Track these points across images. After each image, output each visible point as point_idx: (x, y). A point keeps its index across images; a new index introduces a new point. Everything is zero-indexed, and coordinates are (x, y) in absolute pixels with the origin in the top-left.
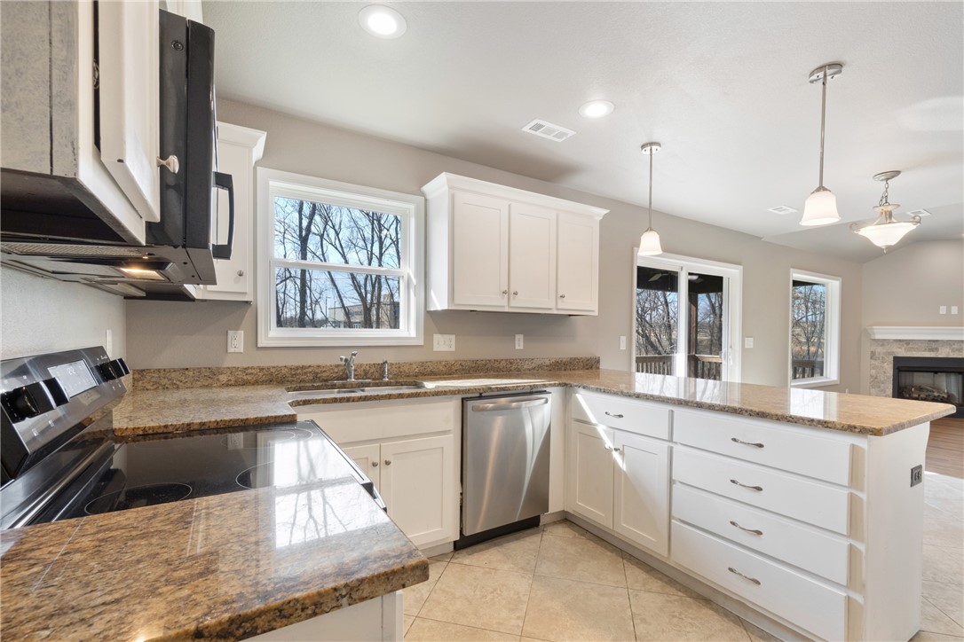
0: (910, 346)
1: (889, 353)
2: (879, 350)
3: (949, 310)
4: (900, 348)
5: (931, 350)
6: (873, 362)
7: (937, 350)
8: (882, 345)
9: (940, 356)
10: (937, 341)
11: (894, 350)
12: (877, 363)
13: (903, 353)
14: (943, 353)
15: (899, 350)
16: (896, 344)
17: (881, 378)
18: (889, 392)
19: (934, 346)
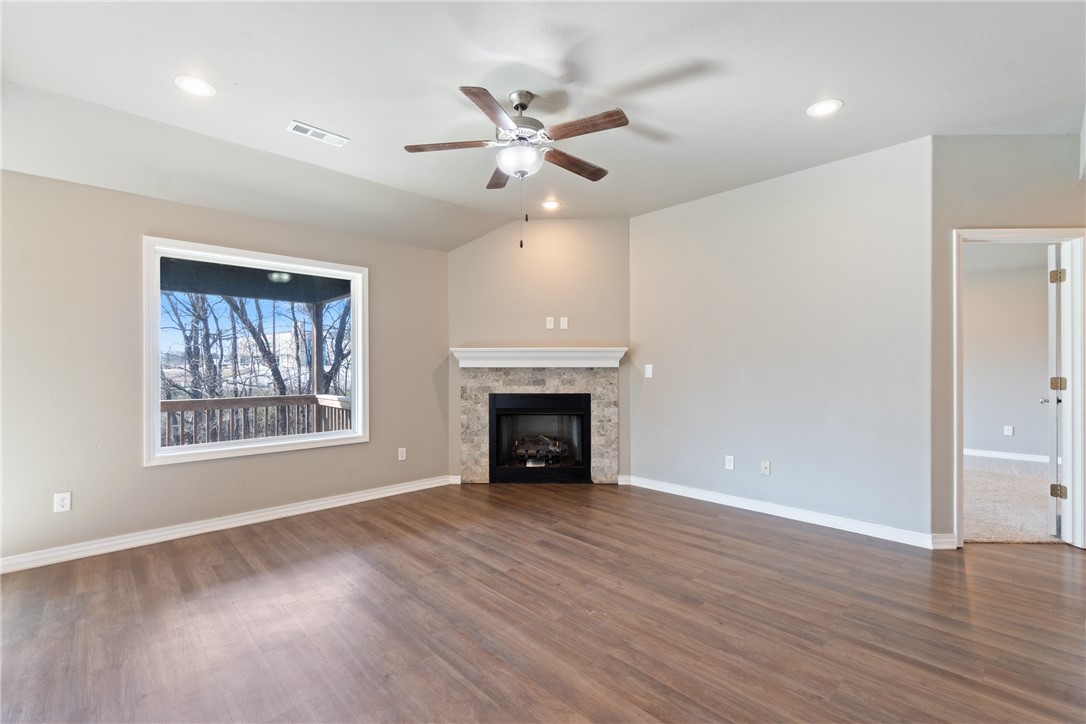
0: (510, 377)
1: (483, 389)
2: (471, 384)
3: (557, 323)
4: (497, 381)
5: (537, 383)
6: (464, 403)
7: (542, 382)
8: (475, 377)
9: (548, 392)
10: (543, 369)
11: (490, 384)
12: (467, 404)
13: (501, 388)
14: (552, 387)
15: (496, 384)
16: (492, 376)
17: (475, 427)
18: (485, 448)
19: (539, 377)
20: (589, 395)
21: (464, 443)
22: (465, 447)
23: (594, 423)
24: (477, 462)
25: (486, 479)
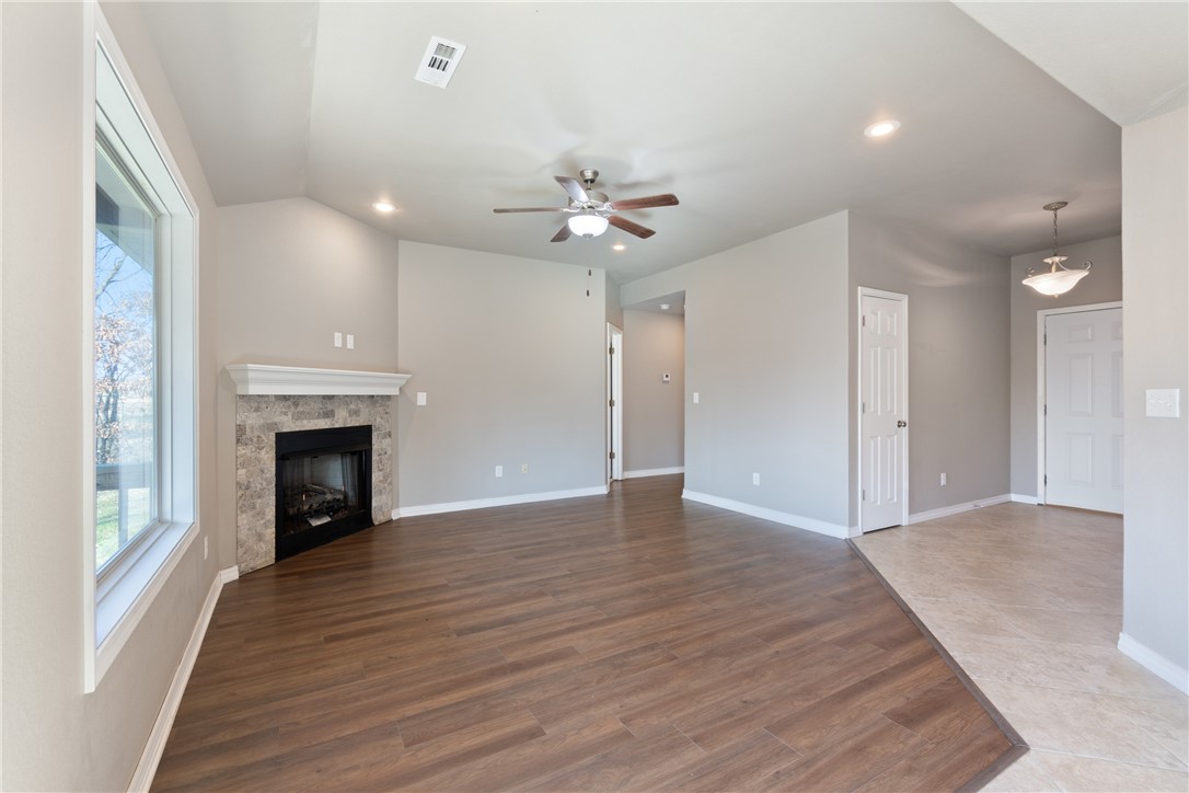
0: (300, 409)
1: (269, 427)
2: (252, 420)
3: (344, 341)
4: (285, 414)
5: (329, 414)
6: (242, 450)
8: (257, 410)
9: (337, 426)
10: (331, 397)
11: (277, 419)
12: (248, 451)
13: (290, 425)
14: (342, 419)
15: (284, 418)
16: (279, 407)
17: (257, 485)
18: (271, 513)
19: (329, 407)
20: (371, 426)
21: (243, 512)
22: (244, 519)
23: (375, 457)
24: (260, 537)
25: (271, 558)
